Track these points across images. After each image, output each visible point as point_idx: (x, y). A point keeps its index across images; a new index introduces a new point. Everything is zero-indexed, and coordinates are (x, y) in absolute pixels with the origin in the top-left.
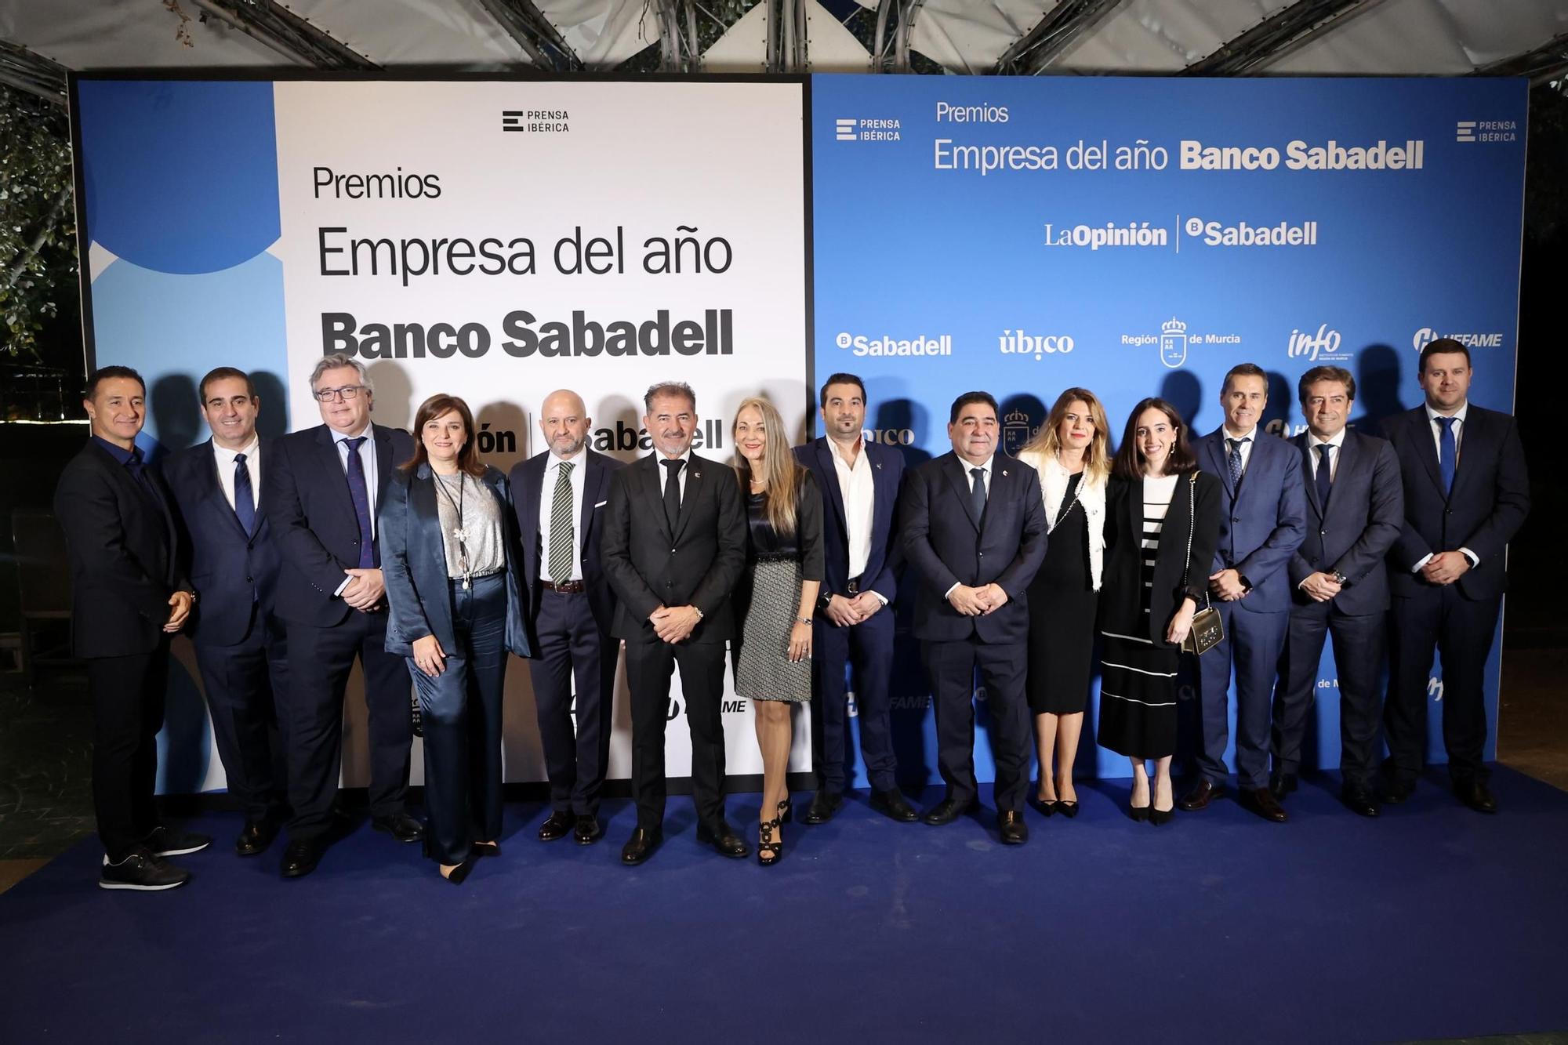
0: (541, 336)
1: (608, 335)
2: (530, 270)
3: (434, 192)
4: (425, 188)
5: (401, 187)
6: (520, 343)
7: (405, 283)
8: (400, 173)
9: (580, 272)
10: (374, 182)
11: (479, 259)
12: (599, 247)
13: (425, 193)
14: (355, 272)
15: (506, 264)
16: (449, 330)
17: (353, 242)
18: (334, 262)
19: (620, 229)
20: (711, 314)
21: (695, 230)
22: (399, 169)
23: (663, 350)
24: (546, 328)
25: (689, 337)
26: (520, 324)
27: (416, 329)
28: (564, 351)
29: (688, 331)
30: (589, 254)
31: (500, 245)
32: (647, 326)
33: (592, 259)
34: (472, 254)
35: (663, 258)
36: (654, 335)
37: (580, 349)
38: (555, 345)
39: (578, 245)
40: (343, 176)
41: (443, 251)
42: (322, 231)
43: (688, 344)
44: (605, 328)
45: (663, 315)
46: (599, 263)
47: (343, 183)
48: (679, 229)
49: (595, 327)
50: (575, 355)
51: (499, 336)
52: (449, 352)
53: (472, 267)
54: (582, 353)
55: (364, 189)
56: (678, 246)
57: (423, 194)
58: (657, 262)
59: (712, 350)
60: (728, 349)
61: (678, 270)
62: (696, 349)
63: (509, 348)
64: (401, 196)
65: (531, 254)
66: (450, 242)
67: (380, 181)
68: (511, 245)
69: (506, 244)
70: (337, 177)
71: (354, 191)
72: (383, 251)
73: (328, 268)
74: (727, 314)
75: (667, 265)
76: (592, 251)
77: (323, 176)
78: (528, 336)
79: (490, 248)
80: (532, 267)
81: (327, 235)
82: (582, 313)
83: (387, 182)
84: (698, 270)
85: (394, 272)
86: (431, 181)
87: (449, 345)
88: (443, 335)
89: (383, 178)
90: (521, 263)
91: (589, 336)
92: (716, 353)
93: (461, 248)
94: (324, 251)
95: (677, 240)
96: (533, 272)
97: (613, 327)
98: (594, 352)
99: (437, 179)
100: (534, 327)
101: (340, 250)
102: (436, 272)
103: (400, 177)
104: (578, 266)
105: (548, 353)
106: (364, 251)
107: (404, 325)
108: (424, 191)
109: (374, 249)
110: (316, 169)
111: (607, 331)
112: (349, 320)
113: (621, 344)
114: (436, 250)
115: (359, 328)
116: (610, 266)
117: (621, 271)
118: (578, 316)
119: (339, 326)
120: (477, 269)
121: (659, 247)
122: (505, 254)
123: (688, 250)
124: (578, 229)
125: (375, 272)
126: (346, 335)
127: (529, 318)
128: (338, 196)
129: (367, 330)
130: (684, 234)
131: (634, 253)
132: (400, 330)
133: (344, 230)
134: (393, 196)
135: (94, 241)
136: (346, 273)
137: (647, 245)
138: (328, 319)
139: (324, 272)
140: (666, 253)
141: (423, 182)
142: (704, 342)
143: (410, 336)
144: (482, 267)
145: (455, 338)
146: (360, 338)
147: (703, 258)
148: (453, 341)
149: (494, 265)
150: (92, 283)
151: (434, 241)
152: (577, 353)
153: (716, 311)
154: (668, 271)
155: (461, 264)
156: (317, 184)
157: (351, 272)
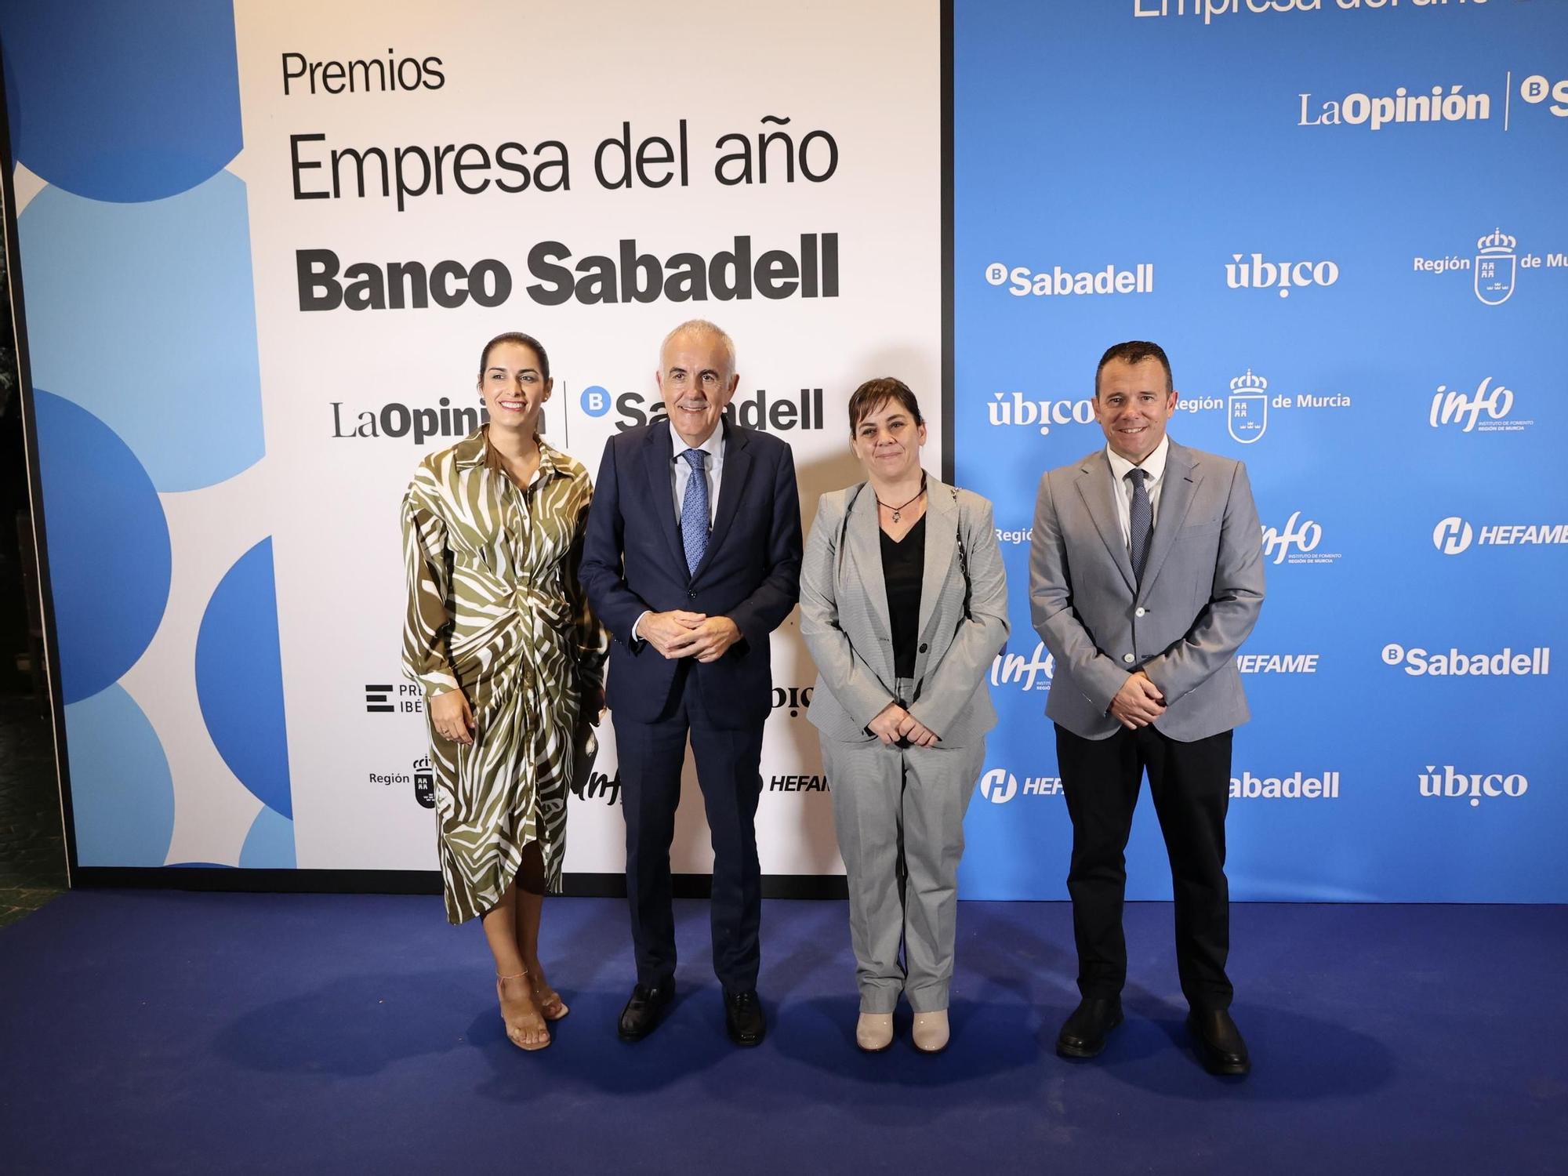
0: (578, 276)
1: (667, 273)
2: (562, 185)
3: (434, 80)
4: (425, 76)
5: (393, 76)
6: (551, 286)
7: (401, 208)
8: (391, 57)
9: (629, 185)
10: (359, 70)
11: (496, 172)
12: (655, 150)
13: (425, 83)
14: (337, 195)
15: (532, 178)
16: (457, 269)
17: (334, 153)
18: (312, 181)
19: (683, 123)
20: (808, 241)
21: (787, 120)
22: (391, 51)
23: (742, 291)
24: (584, 265)
25: (777, 274)
26: (550, 259)
27: (415, 269)
28: (608, 296)
29: (776, 265)
30: (641, 161)
31: (523, 151)
32: (721, 259)
33: (646, 166)
34: (487, 165)
35: (742, 162)
36: (730, 270)
37: (630, 293)
38: (596, 288)
39: (626, 148)
40: (319, 64)
41: (449, 161)
42: (295, 139)
43: (777, 283)
44: (663, 264)
45: (743, 243)
46: (654, 172)
47: (319, 72)
48: (764, 120)
49: (650, 262)
50: (623, 301)
51: (522, 278)
52: (458, 299)
53: (487, 183)
54: (633, 299)
55: (346, 80)
56: (763, 144)
57: (421, 84)
58: (733, 169)
59: (809, 291)
60: (831, 290)
61: (763, 179)
62: (787, 291)
63: (536, 293)
64: (393, 88)
65: (564, 162)
66: (457, 149)
67: (367, 69)
68: (537, 151)
69: (530, 149)
70: (311, 65)
71: (334, 84)
72: (372, 164)
73: (303, 190)
74: (831, 240)
75: (747, 173)
76: (646, 155)
77: (294, 65)
78: (560, 275)
79: (510, 156)
80: (565, 180)
81: (300, 144)
82: (633, 242)
83: (375, 70)
84: (791, 178)
85: (386, 193)
86: (431, 65)
87: (457, 291)
88: (449, 277)
89: (371, 64)
90: (551, 176)
91: (642, 275)
92: (815, 295)
93: (472, 157)
94: (297, 166)
95: (762, 137)
96: (567, 187)
97: (674, 262)
98: (649, 296)
99: (440, 62)
100: (569, 264)
101: (317, 165)
102: (440, 191)
103: (391, 62)
104: (627, 177)
105: (587, 298)
106: (348, 164)
107: (400, 264)
108: (422, 80)
109: (360, 162)
110: (285, 56)
111: (666, 267)
112: (329, 258)
113: (686, 285)
114: (439, 161)
115: (344, 267)
116: (670, 176)
117: (685, 182)
118: (627, 247)
119: (318, 268)
120: (493, 185)
121: (737, 147)
122: (531, 162)
123: (777, 149)
124: (626, 126)
125: (361, 193)
126: (326, 279)
127: (562, 251)
128: (313, 91)
129: (353, 272)
130: (772, 128)
131: (703, 156)
132: (395, 270)
133: (321, 137)
134: (383, 88)
135: (18, 163)
136: (325, 195)
137: (720, 144)
138: (305, 258)
139: (299, 195)
140: (747, 156)
141: (422, 68)
142: (799, 280)
143: (407, 279)
144: (499, 183)
145: (466, 279)
146: (345, 283)
147: (797, 161)
148: (463, 284)
149: (514, 179)
150: (17, 217)
151: (437, 149)
152: (626, 299)
153: (815, 235)
154: (749, 181)
155: (472, 178)
156: (287, 76)
157: (332, 194)
